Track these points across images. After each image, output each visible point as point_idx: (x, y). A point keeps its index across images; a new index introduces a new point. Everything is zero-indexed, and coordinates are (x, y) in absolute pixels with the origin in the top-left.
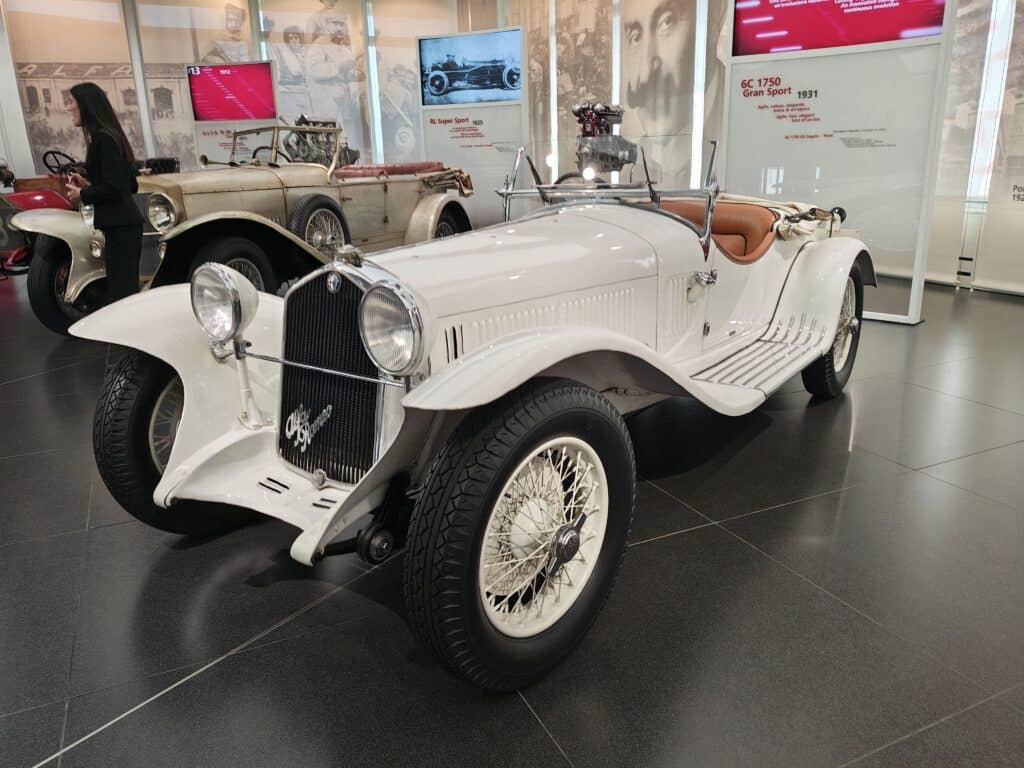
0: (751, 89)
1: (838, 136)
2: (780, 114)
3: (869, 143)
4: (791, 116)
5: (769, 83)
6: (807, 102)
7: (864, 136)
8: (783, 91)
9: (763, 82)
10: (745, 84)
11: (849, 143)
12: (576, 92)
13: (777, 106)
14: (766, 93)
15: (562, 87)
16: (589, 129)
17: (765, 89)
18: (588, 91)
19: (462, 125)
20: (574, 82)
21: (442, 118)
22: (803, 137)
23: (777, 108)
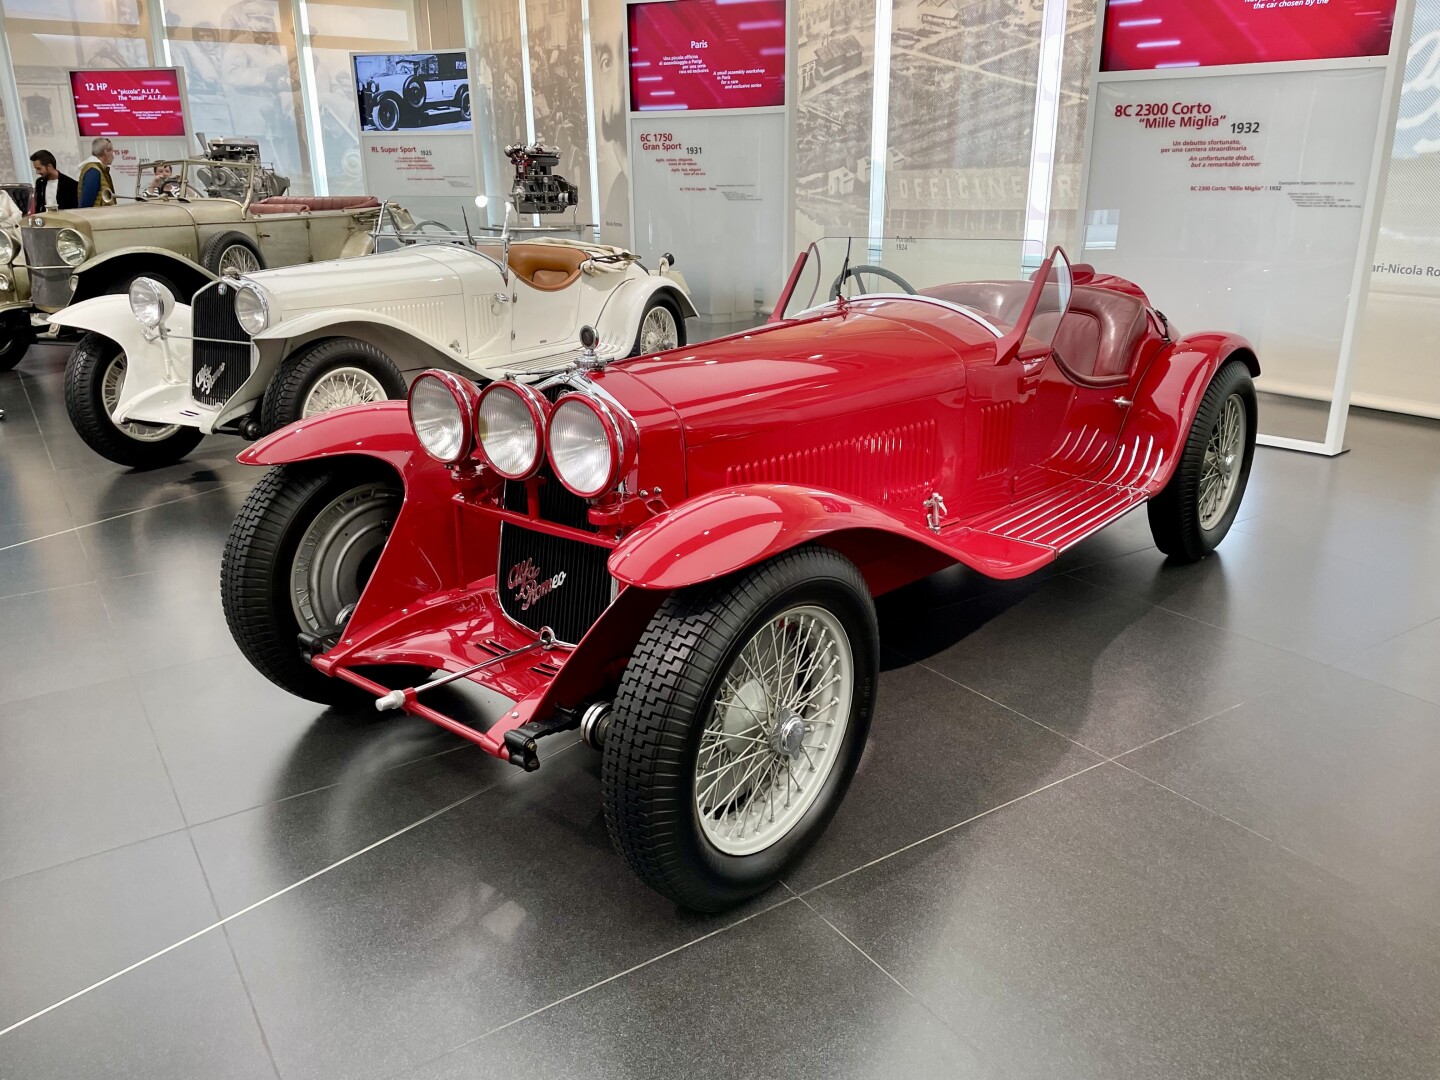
0: (649, 143)
1: (720, 189)
2: (675, 167)
3: (743, 197)
4: (683, 170)
5: (663, 139)
6: (693, 156)
7: (740, 190)
8: (674, 147)
9: (658, 137)
10: (644, 138)
11: (729, 196)
12: (553, 117)
13: (671, 160)
14: (661, 147)
15: (539, 110)
16: (521, 171)
17: (660, 144)
18: (565, 119)
19: (408, 155)
20: (550, 107)
21: (386, 147)
22: (693, 189)
23: (672, 162)
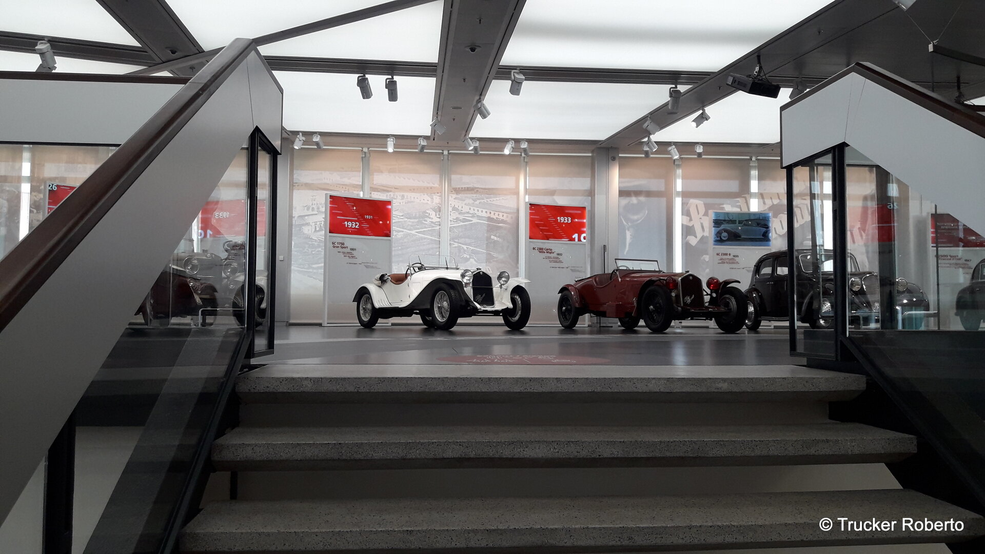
0: (336, 245)
1: (362, 264)
2: (345, 255)
3: (372, 267)
4: (348, 256)
6: (353, 252)
7: (371, 265)
8: (345, 248)
9: (339, 243)
10: (333, 243)
11: (367, 267)
17: (340, 246)
22: (352, 263)
23: (344, 253)
